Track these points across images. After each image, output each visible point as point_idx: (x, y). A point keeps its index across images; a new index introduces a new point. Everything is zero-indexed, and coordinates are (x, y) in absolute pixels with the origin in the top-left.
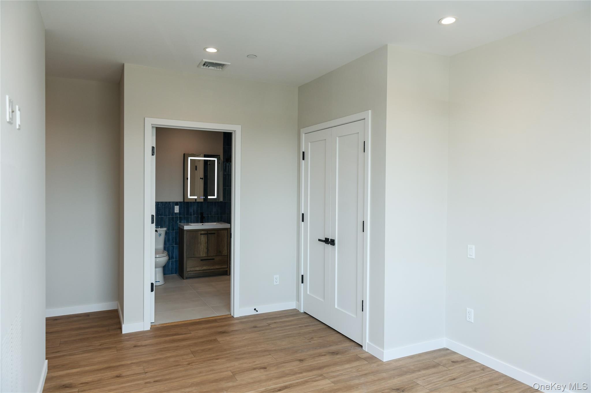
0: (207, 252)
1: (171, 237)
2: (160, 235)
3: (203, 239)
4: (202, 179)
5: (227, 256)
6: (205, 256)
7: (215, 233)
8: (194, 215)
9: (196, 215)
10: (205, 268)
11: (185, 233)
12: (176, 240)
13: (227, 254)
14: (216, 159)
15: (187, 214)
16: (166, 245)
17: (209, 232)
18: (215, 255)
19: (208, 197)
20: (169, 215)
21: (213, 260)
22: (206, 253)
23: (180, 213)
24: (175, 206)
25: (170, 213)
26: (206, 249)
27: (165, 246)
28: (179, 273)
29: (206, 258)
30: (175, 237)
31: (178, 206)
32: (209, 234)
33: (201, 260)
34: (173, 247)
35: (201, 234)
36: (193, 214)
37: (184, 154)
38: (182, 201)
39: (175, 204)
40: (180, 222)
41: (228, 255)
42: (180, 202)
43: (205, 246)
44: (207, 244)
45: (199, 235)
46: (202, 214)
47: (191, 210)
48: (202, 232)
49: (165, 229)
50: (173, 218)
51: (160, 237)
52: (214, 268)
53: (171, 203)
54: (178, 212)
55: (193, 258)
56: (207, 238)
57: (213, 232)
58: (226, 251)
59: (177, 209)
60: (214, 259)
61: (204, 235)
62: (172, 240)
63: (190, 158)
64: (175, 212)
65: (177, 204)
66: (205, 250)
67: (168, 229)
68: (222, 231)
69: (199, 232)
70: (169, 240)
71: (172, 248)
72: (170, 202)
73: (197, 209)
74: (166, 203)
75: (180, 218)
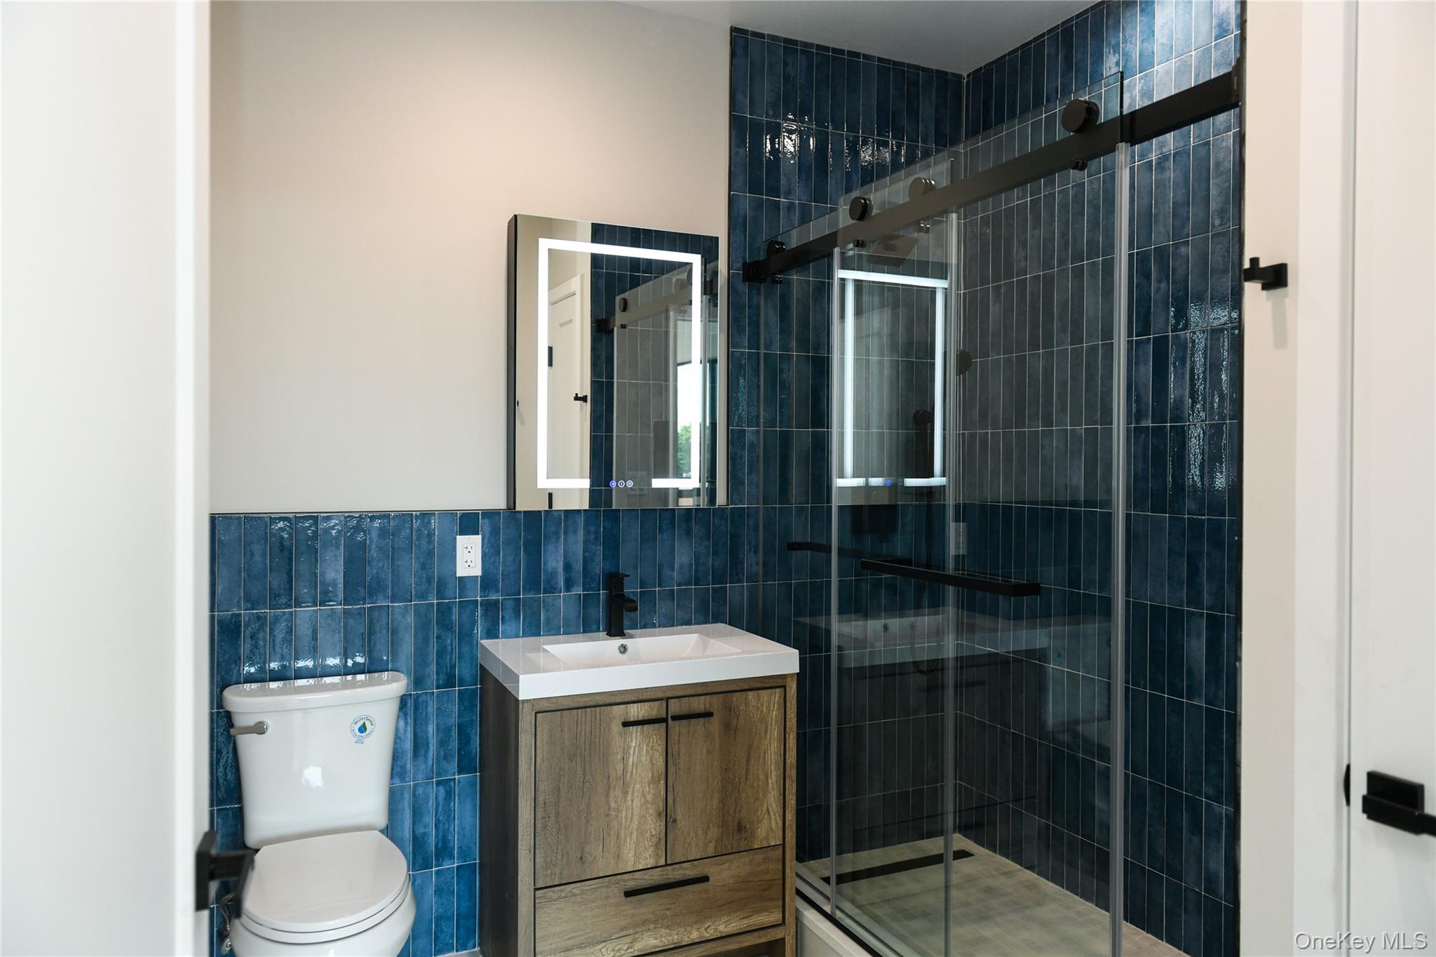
0: (666, 840)
1: (431, 729)
2: (363, 729)
3: (639, 754)
4: (584, 399)
5: (779, 852)
6: (651, 863)
7: (708, 715)
8: (568, 586)
9: (578, 590)
11: (526, 720)
12: (464, 739)
13: (781, 843)
14: (695, 260)
15: (533, 583)
16: (403, 780)
17: (675, 707)
18: (710, 852)
19: (650, 484)
20: (423, 596)
21: (703, 885)
22: (657, 845)
23: (487, 581)
24: (458, 537)
25: (430, 580)
26: (659, 814)
27: (398, 783)
28: (479, 945)
29: (655, 878)
30: (460, 726)
31: (479, 537)
32: (675, 718)
33: (627, 892)
34: (450, 786)
35: (626, 724)
36: (561, 583)
37: (515, 221)
38: (499, 503)
39: (457, 528)
40: (492, 633)
41: (784, 845)
42: (490, 514)
43: (649, 797)
44: (662, 782)
45: (616, 727)
46: (614, 581)
47: (554, 561)
48: (636, 711)
49: (393, 686)
50: (444, 611)
51: (360, 741)
53: (434, 523)
54: (479, 574)
55: (575, 888)
56: (660, 748)
57: (699, 705)
58: (776, 822)
59: (469, 556)
60: (705, 879)
61: (651, 726)
62: (443, 743)
63: (545, 244)
64: (458, 575)
65: (468, 522)
66: (654, 826)
67: (418, 682)
68: (750, 694)
70: (419, 746)
71: (442, 795)
72: (425, 515)
73: (584, 551)
74: (406, 517)
75: (491, 608)
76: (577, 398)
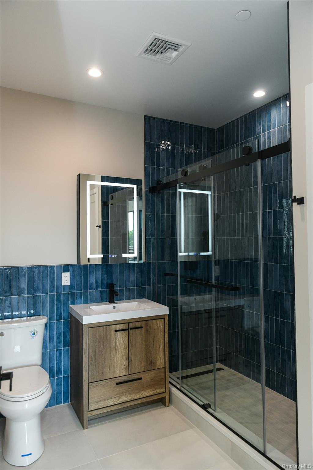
0: (129, 367)
1: (55, 333)
2: (34, 334)
3: (120, 340)
4: (99, 227)
5: (164, 370)
6: (124, 374)
7: (141, 327)
8: (97, 288)
9: (100, 289)
10: (124, 399)
11: (85, 330)
12: (65, 336)
14: (135, 186)
15: (86, 287)
16: (46, 350)
17: (131, 325)
18: (143, 370)
19: (122, 256)
20: (51, 292)
21: (141, 381)
22: (126, 368)
23: (72, 287)
24: (62, 273)
25: (53, 287)
26: (127, 359)
27: (44, 351)
28: (70, 401)
29: (125, 379)
30: (63, 332)
31: (69, 273)
32: (131, 329)
33: (117, 384)
34: (60, 351)
35: (116, 331)
36: (95, 287)
37: (79, 176)
38: (75, 262)
39: (62, 270)
40: (73, 303)
41: (165, 367)
42: (72, 266)
43: (123, 354)
44: (127, 349)
45: (113, 332)
46: (111, 286)
47: (92, 280)
48: (119, 327)
49: (43, 320)
50: (58, 296)
51: (33, 338)
52: (142, 396)
53: (55, 269)
54: (69, 284)
55: (101, 382)
56: (127, 338)
57: (138, 324)
58: (163, 360)
59: (66, 279)
60: (141, 379)
61: (122, 332)
62: (58, 338)
63: (88, 182)
64: (62, 285)
65: (65, 268)
66: (125, 362)
67: (50, 319)
68: (154, 321)
69: (113, 327)
70: (51, 339)
71: (58, 354)
72: (52, 267)
73: (102, 277)
74: (46, 267)
75: (73, 295)
76: (97, 226)
